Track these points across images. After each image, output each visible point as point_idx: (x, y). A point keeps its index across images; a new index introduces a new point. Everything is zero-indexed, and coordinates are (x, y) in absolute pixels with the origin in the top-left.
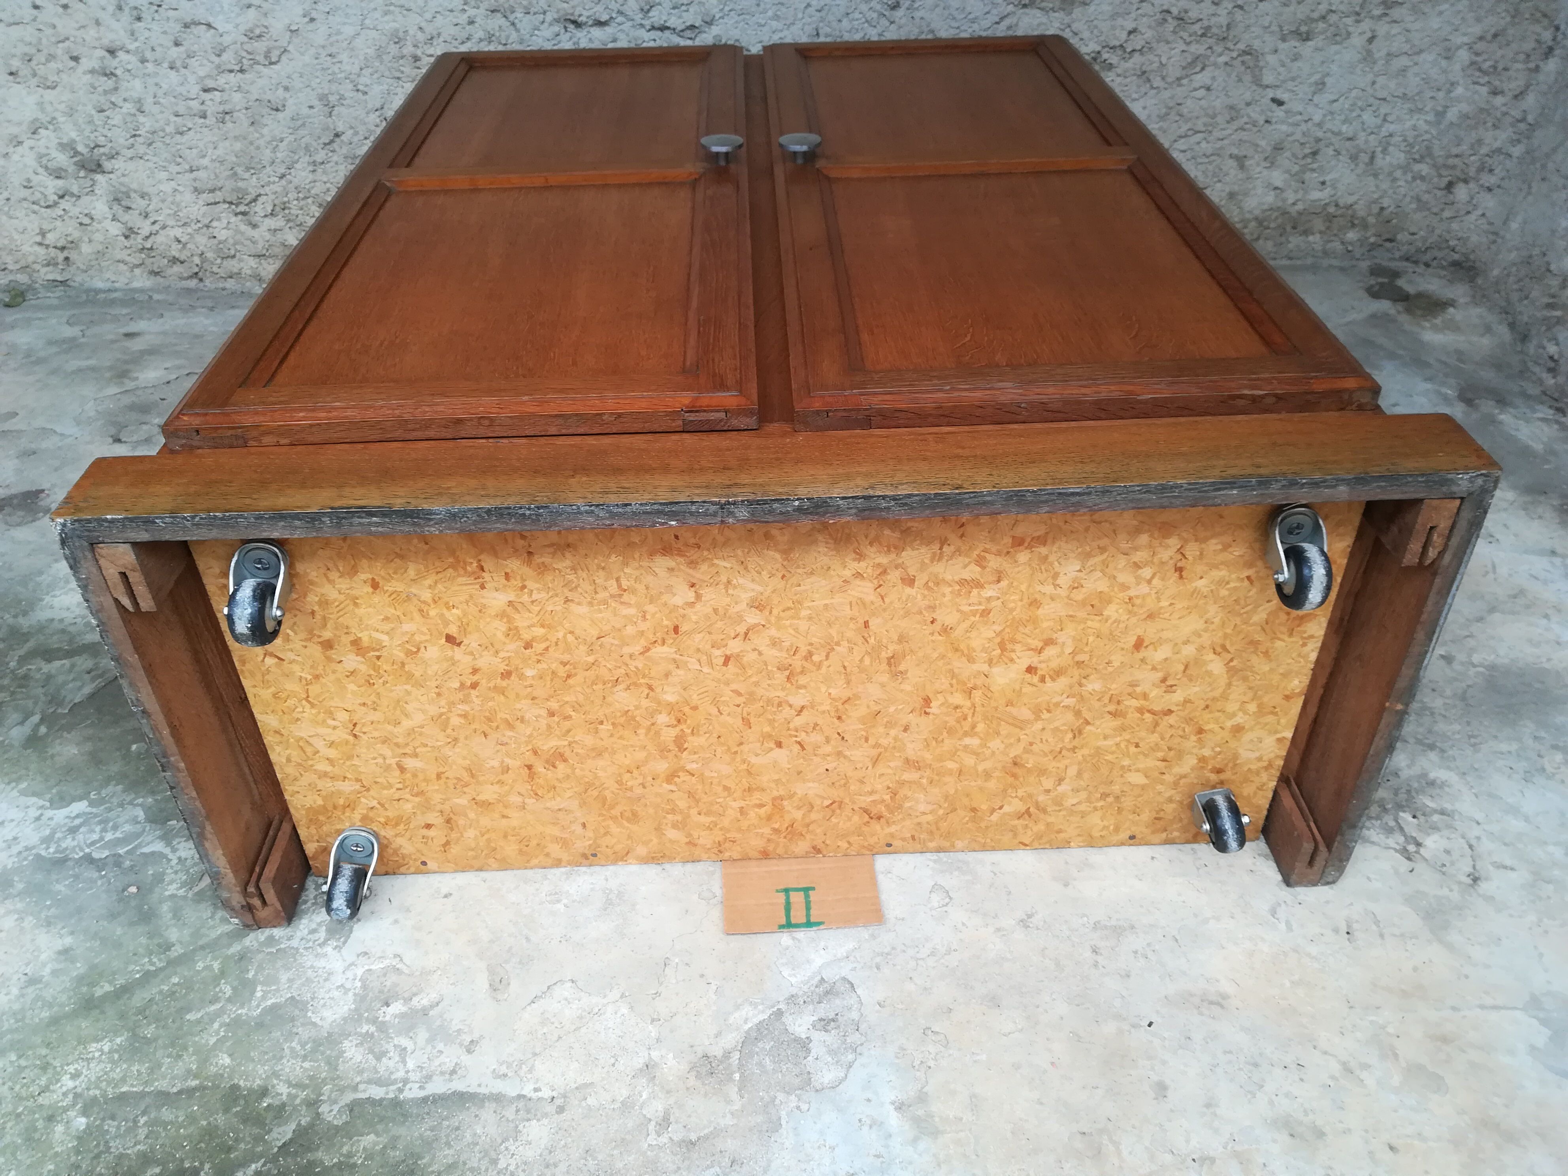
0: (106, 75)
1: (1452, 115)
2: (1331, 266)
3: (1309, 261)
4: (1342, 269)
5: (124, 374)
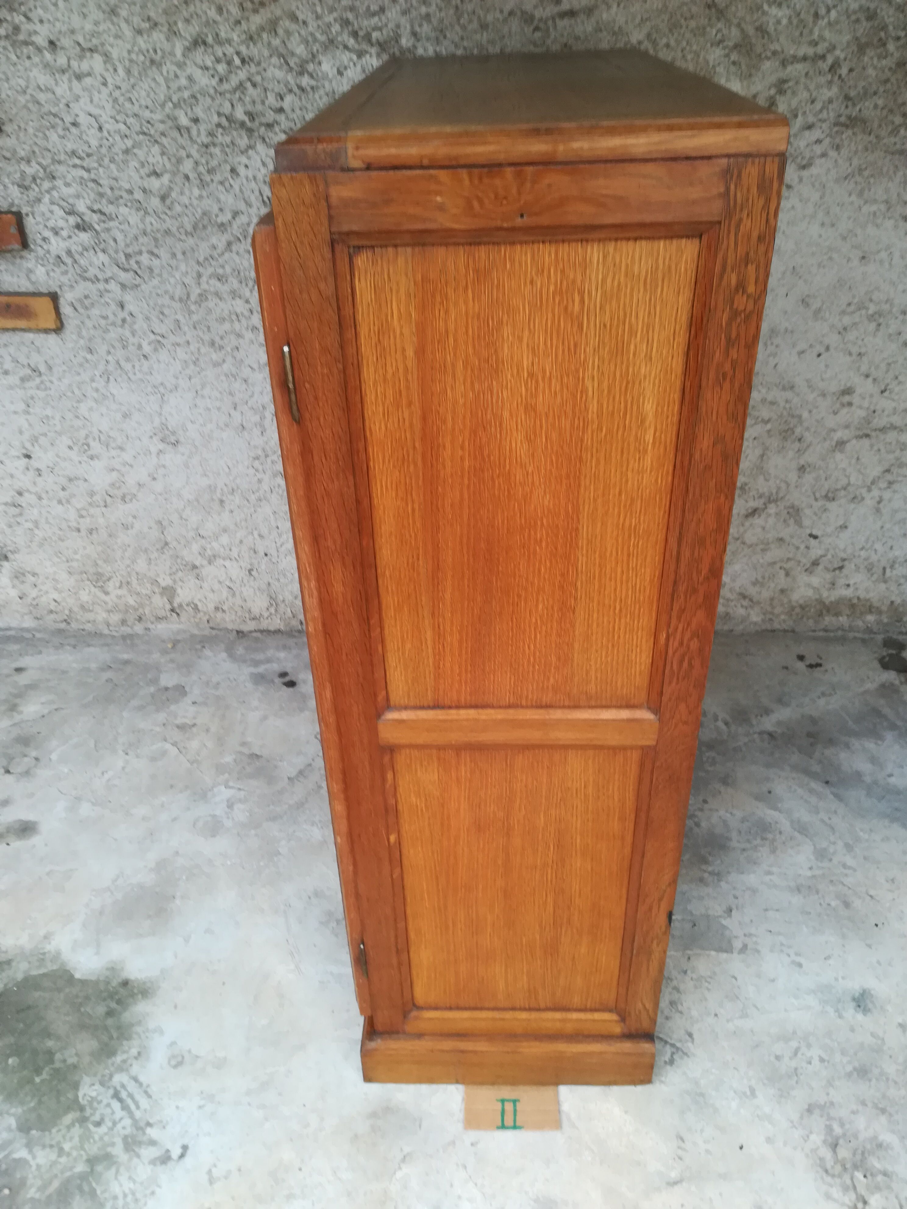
0: (15, 506)
2: (855, 638)
3: (840, 633)
4: (864, 641)
5: (13, 708)
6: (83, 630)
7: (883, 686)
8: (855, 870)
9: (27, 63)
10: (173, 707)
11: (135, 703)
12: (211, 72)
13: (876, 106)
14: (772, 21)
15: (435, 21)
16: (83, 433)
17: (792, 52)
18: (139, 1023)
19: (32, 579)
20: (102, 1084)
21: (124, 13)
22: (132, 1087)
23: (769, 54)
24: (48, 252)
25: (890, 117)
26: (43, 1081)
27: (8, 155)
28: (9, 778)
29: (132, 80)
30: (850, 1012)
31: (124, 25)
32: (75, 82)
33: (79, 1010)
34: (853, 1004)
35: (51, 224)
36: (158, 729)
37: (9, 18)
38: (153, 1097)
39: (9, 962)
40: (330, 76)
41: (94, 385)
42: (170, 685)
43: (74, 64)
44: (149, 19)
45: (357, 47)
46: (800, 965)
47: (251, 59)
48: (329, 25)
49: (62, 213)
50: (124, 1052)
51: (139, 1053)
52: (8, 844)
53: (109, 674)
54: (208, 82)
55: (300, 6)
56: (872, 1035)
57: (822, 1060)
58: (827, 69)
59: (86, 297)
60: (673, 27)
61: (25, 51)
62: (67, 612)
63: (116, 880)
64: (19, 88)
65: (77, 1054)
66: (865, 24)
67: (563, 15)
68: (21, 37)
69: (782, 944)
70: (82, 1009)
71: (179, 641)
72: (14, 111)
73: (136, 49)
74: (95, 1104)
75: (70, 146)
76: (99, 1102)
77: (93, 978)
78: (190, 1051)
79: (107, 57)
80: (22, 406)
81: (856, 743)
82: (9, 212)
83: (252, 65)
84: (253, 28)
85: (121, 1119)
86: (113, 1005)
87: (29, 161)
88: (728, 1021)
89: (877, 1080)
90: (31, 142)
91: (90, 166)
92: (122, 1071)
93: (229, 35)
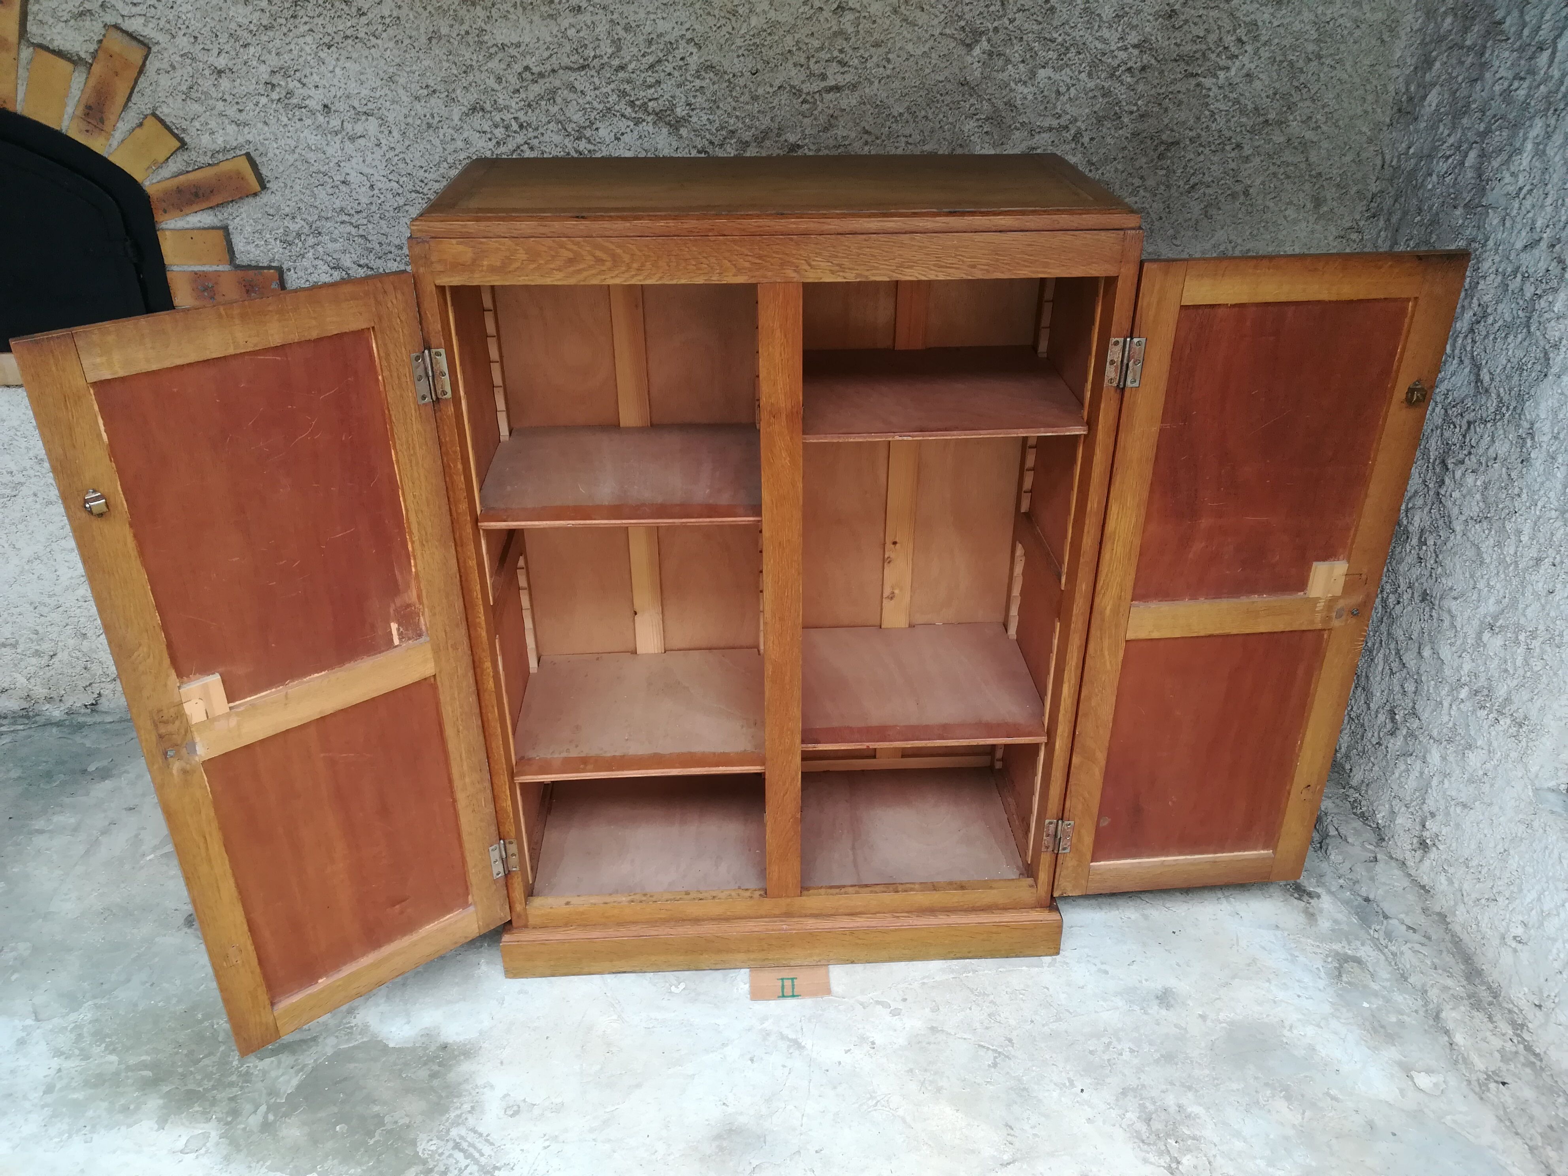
9: (299, 124)
12: (489, 136)
13: (1116, 170)
14: (1019, 96)
15: (708, 93)
17: (1038, 124)
18: (466, 1081)
20: (440, 1138)
21: (402, 81)
22: (471, 1137)
25: (1130, 180)
26: (376, 1142)
27: (271, 211)
29: (407, 143)
30: (1154, 1008)
31: (401, 91)
32: (347, 143)
33: (400, 1075)
34: (1156, 1002)
35: (313, 278)
37: (282, 83)
38: (497, 1145)
40: (608, 141)
43: (348, 126)
44: (427, 86)
45: (634, 115)
46: (1106, 972)
47: (529, 125)
48: (607, 95)
49: (326, 267)
50: (457, 1108)
51: (473, 1108)
54: (485, 145)
55: (578, 78)
56: (1176, 1026)
57: (1132, 1051)
60: (931, 101)
61: (297, 113)
64: (287, 148)
65: (407, 1115)
66: (1101, 100)
67: (830, 89)
68: (294, 101)
69: (1088, 956)
70: (404, 1076)
72: (282, 169)
73: (413, 113)
74: (437, 1157)
75: (338, 204)
76: (441, 1154)
77: (410, 1045)
78: (524, 1100)
79: (383, 121)
82: (269, 267)
83: (530, 130)
84: (532, 97)
85: (467, 1166)
86: (436, 1068)
87: (293, 218)
88: (1043, 1025)
89: (1183, 1063)
90: (297, 198)
91: (359, 222)
92: (459, 1124)
93: (507, 103)
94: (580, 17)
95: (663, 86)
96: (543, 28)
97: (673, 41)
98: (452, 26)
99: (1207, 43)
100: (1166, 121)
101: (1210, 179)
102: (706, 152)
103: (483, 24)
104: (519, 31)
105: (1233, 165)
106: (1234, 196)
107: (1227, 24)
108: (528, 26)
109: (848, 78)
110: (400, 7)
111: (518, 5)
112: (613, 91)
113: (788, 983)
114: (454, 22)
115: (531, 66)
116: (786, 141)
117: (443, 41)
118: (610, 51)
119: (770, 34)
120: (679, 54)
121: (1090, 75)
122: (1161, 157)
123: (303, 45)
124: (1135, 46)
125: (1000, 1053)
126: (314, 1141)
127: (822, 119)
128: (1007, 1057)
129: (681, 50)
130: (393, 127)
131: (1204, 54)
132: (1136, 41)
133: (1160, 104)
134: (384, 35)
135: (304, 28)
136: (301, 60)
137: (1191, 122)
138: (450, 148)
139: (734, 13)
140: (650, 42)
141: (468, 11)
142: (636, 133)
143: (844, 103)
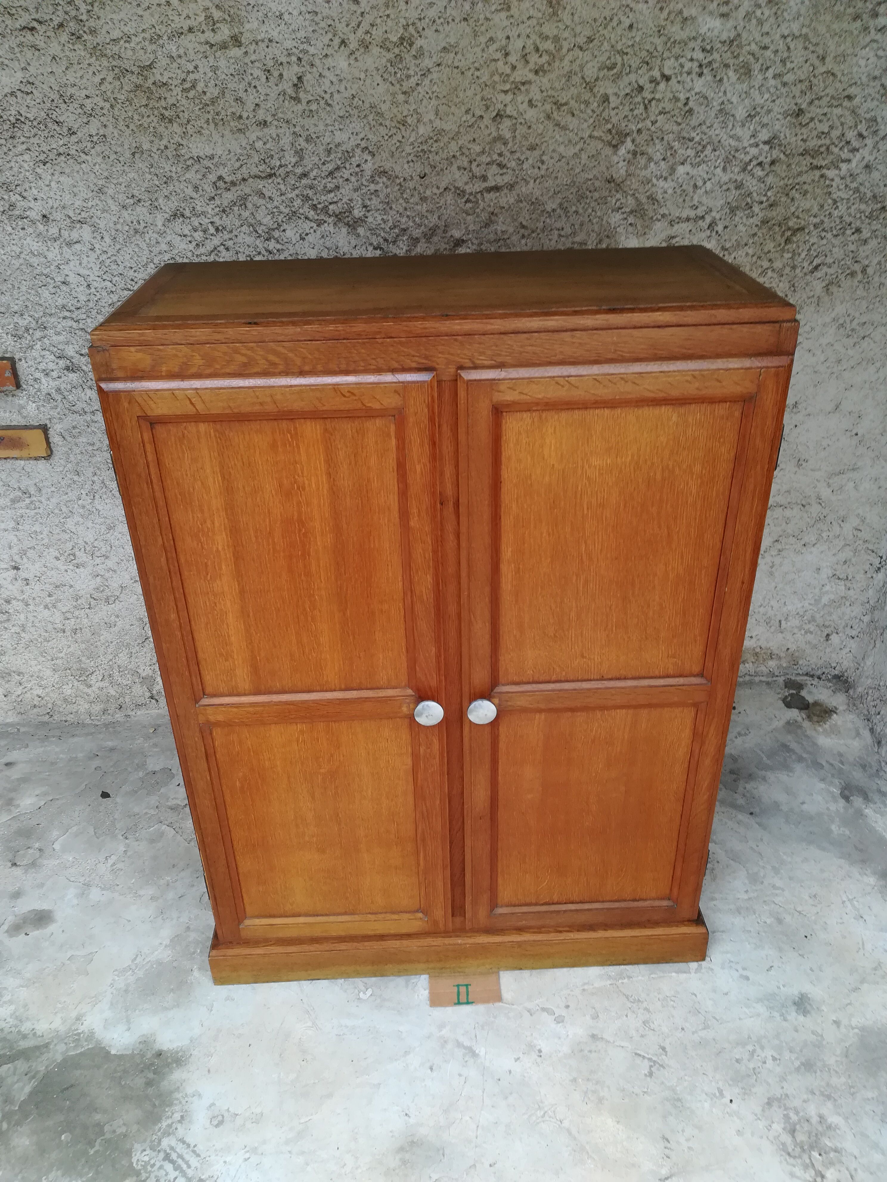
1: (825, 600)
2: (761, 682)
3: (748, 677)
4: (768, 684)
5: (10, 802)
6: (66, 721)
7: (788, 723)
8: (783, 890)
9: (22, 233)
10: (163, 790)
11: (126, 788)
12: (189, 239)
13: (747, 254)
14: (660, 191)
15: (382, 196)
16: (69, 545)
17: (677, 215)
18: (178, 1089)
19: (17, 677)
20: (152, 1149)
21: (110, 192)
22: (180, 1148)
23: (659, 217)
24: (39, 390)
25: (759, 262)
26: (96, 1152)
27: (3, 310)
28: (18, 872)
29: (118, 247)
30: (793, 1015)
31: (110, 202)
32: (65, 249)
33: (120, 1083)
34: (794, 1008)
35: (42, 366)
36: (152, 812)
38: (203, 1156)
39: (47, 1046)
40: (294, 241)
41: (80, 502)
42: (157, 768)
43: (65, 234)
44: (133, 196)
45: (316, 217)
46: (747, 978)
47: (224, 228)
48: (292, 200)
49: (52, 357)
50: (168, 1118)
51: (182, 1117)
52: (26, 934)
53: (97, 762)
54: (186, 247)
55: (267, 185)
56: (813, 1032)
57: (774, 1059)
58: (706, 227)
59: (74, 428)
60: (581, 197)
61: (20, 223)
62: (50, 705)
63: (135, 959)
64: (14, 254)
65: (124, 1124)
66: (734, 192)
67: (490, 190)
68: (17, 212)
69: (731, 962)
70: (123, 1083)
71: (159, 726)
72: (9, 272)
73: (121, 220)
74: (149, 1168)
75: (60, 302)
76: (153, 1165)
77: (129, 1052)
78: (228, 1110)
79: (95, 228)
80: (12, 524)
81: (771, 776)
82: (3, 358)
83: (225, 232)
84: (225, 203)
85: (175, 1179)
86: (151, 1075)
87: (22, 315)
88: (693, 1033)
89: (821, 1071)
90: (24, 298)
91: (79, 317)
92: (169, 1135)
93: (204, 209)
94: (266, 130)
95: (342, 190)
96: (233, 142)
97: (349, 150)
98: (152, 142)
99: (831, 139)
100: (793, 209)
101: (831, 261)
102: (381, 249)
103: (180, 140)
104: (212, 144)
105: (852, 247)
106: (853, 274)
107: (849, 120)
108: (220, 140)
109: (507, 179)
110: (105, 126)
111: (211, 121)
112: (297, 196)
113: (463, 990)
114: (153, 138)
115: (224, 175)
116: (452, 236)
117: (145, 156)
118: (294, 160)
119: (436, 141)
120: (355, 161)
121: (724, 169)
122: (788, 241)
123: (22, 163)
124: (765, 143)
125: (655, 1062)
126: (42, 1150)
127: (484, 216)
128: (662, 1066)
129: (357, 158)
130: (105, 233)
131: (828, 149)
132: (766, 138)
133: (787, 195)
134: (93, 152)
135: (21, 148)
136: (21, 176)
137: (815, 209)
138: (156, 250)
139: (404, 123)
140: (329, 152)
141: (166, 128)
142: (318, 233)
143: (503, 202)
